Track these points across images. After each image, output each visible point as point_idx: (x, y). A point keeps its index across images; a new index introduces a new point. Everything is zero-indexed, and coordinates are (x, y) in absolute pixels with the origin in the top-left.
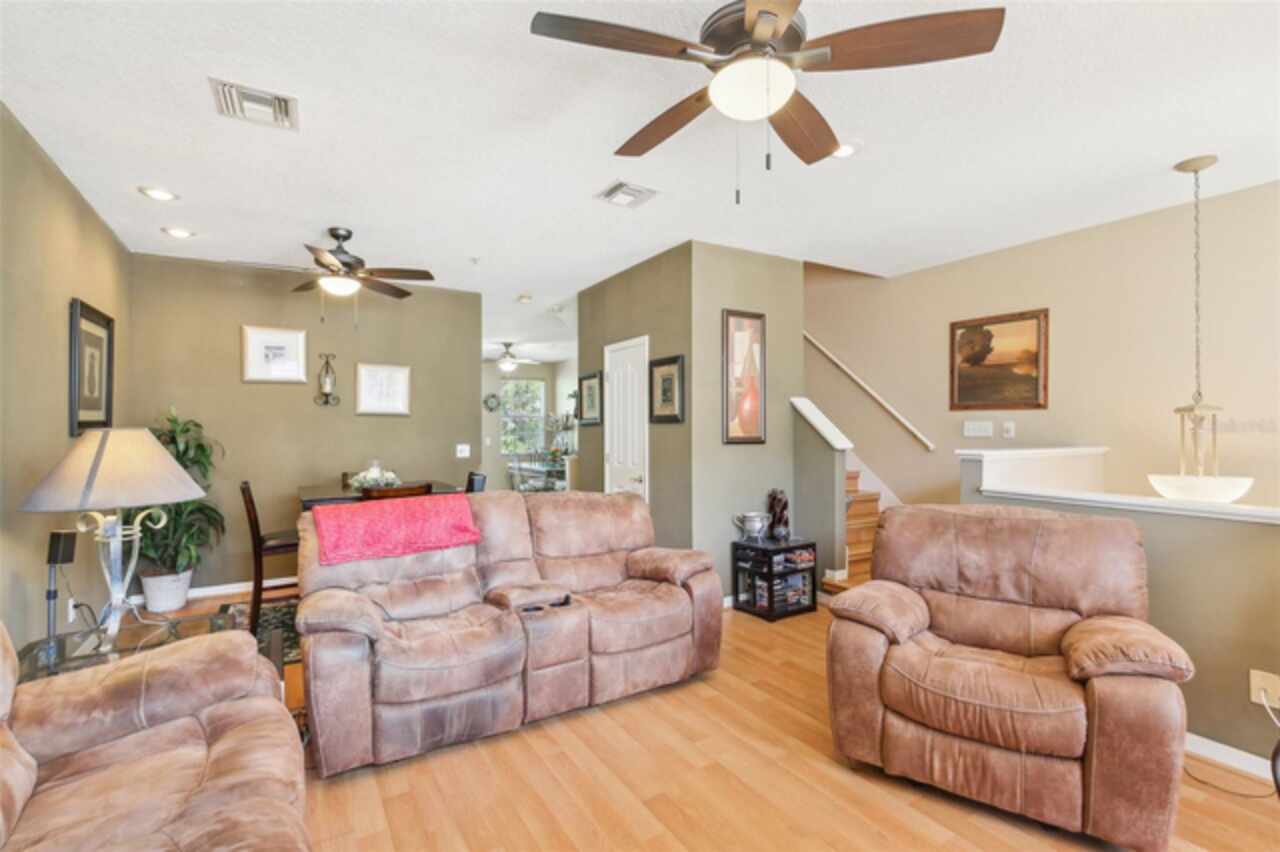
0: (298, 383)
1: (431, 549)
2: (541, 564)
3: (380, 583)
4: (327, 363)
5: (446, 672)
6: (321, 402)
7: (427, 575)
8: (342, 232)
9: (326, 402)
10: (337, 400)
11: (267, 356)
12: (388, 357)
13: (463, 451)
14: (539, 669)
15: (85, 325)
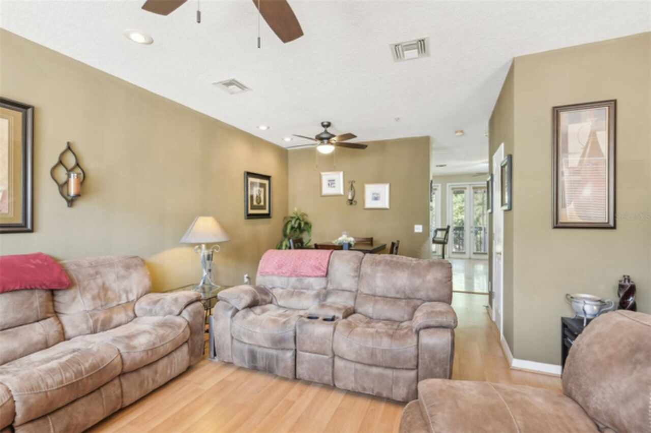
0: (341, 196)
3: (282, 288)
4: (352, 185)
6: (349, 203)
7: (302, 289)
8: (325, 124)
9: (351, 204)
10: (356, 202)
11: (329, 184)
13: (418, 229)
15: (251, 180)
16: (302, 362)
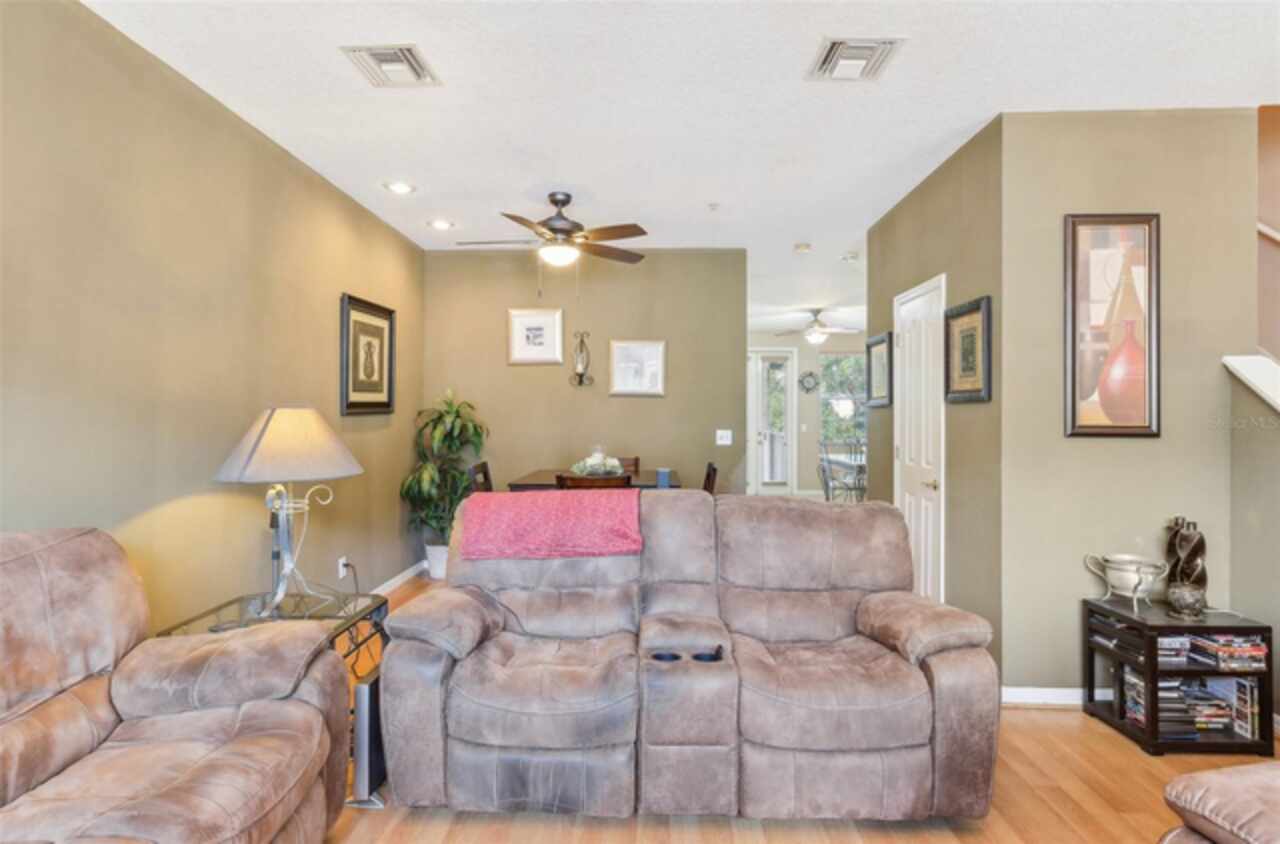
0: (555, 364)
1: (582, 554)
2: (723, 594)
3: (525, 588)
4: (582, 342)
5: (524, 719)
6: (576, 382)
7: (578, 585)
8: (560, 197)
9: (581, 382)
10: (591, 380)
11: (528, 337)
12: (643, 333)
13: (724, 437)
14: (656, 744)
16: (658, 772)
